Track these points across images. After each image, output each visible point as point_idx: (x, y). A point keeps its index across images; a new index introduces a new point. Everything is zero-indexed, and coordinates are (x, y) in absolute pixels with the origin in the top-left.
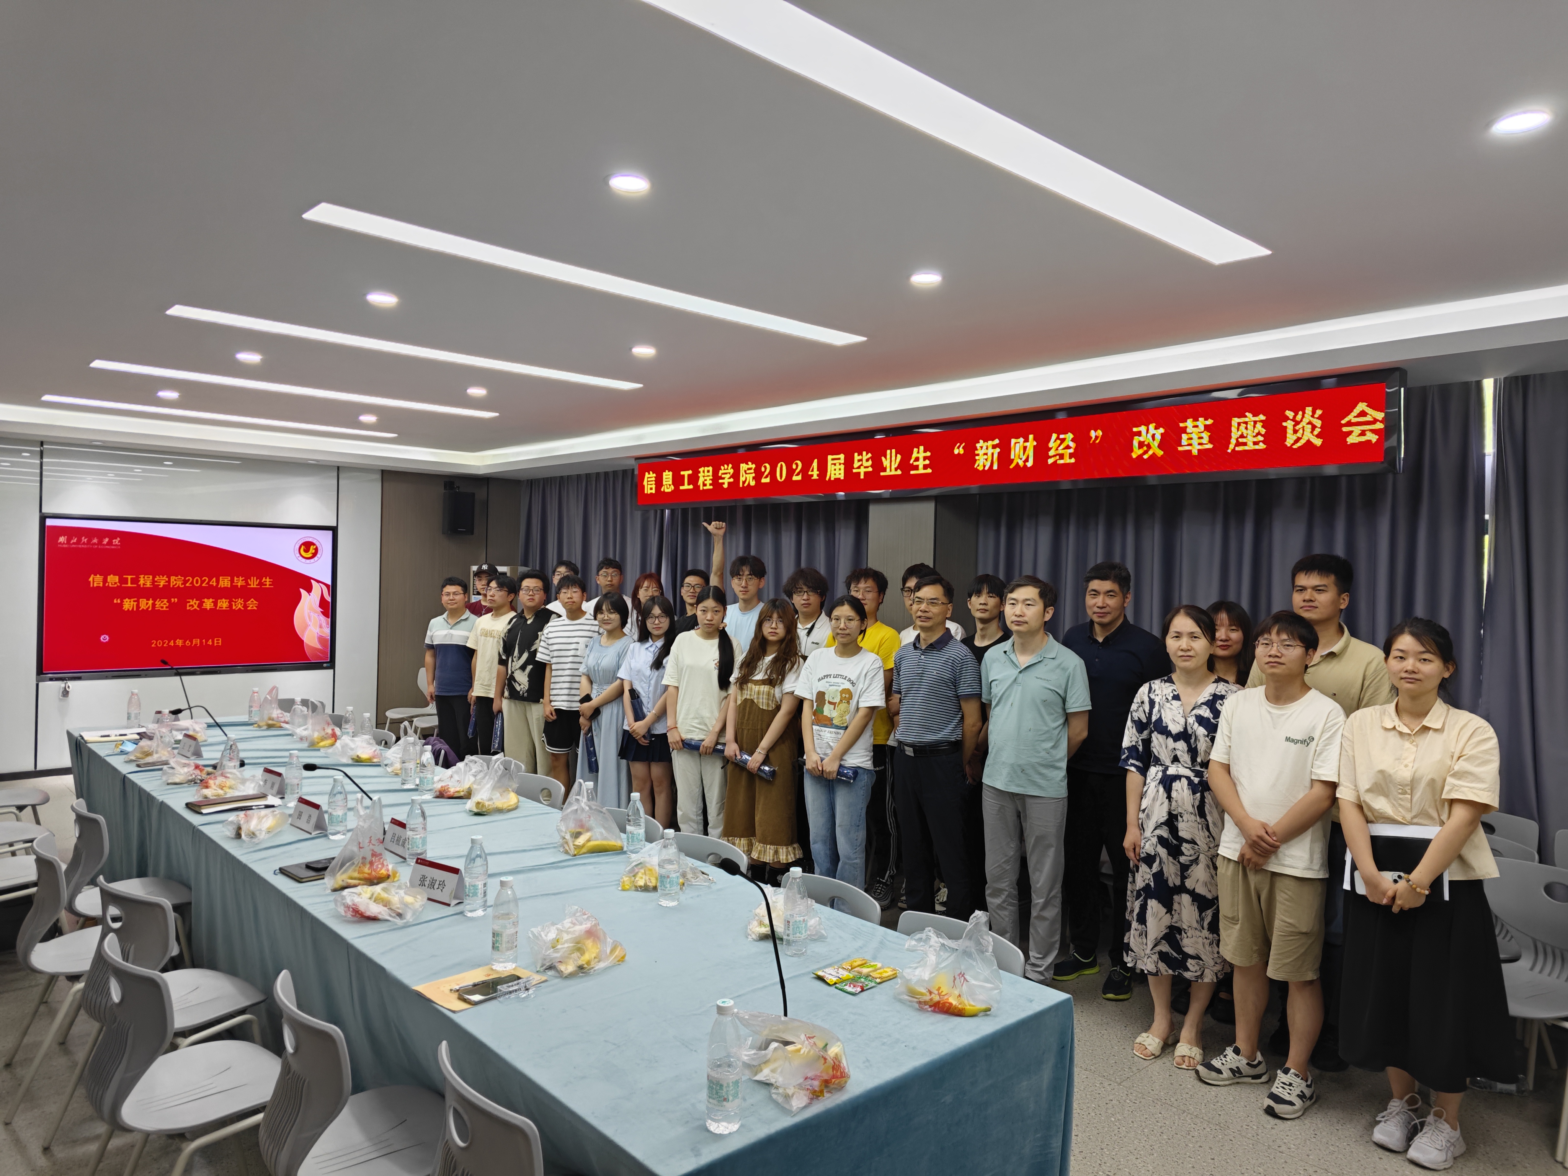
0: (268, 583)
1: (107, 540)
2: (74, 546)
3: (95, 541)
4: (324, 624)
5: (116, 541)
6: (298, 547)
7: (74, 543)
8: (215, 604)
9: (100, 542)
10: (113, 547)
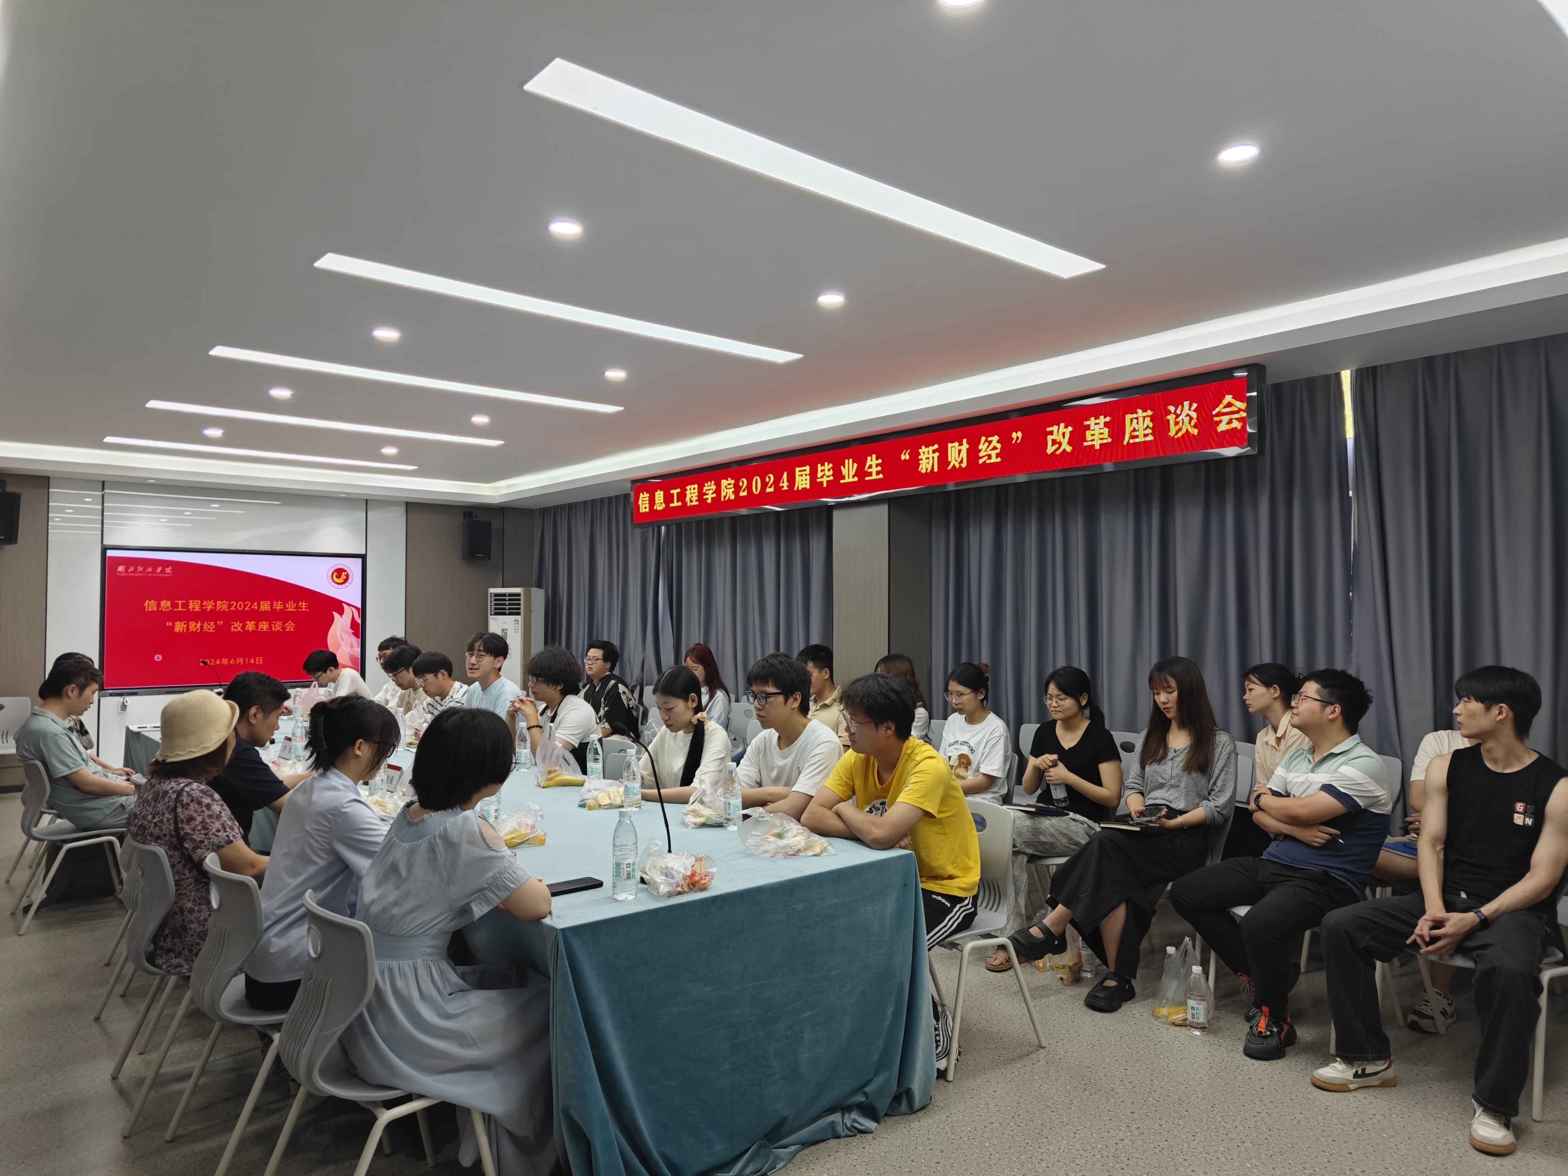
0: (304, 607)
1: (160, 569)
3: (150, 570)
4: (355, 644)
5: (168, 570)
6: (330, 573)
7: (131, 574)
8: (257, 626)
9: (154, 571)
10: (166, 575)
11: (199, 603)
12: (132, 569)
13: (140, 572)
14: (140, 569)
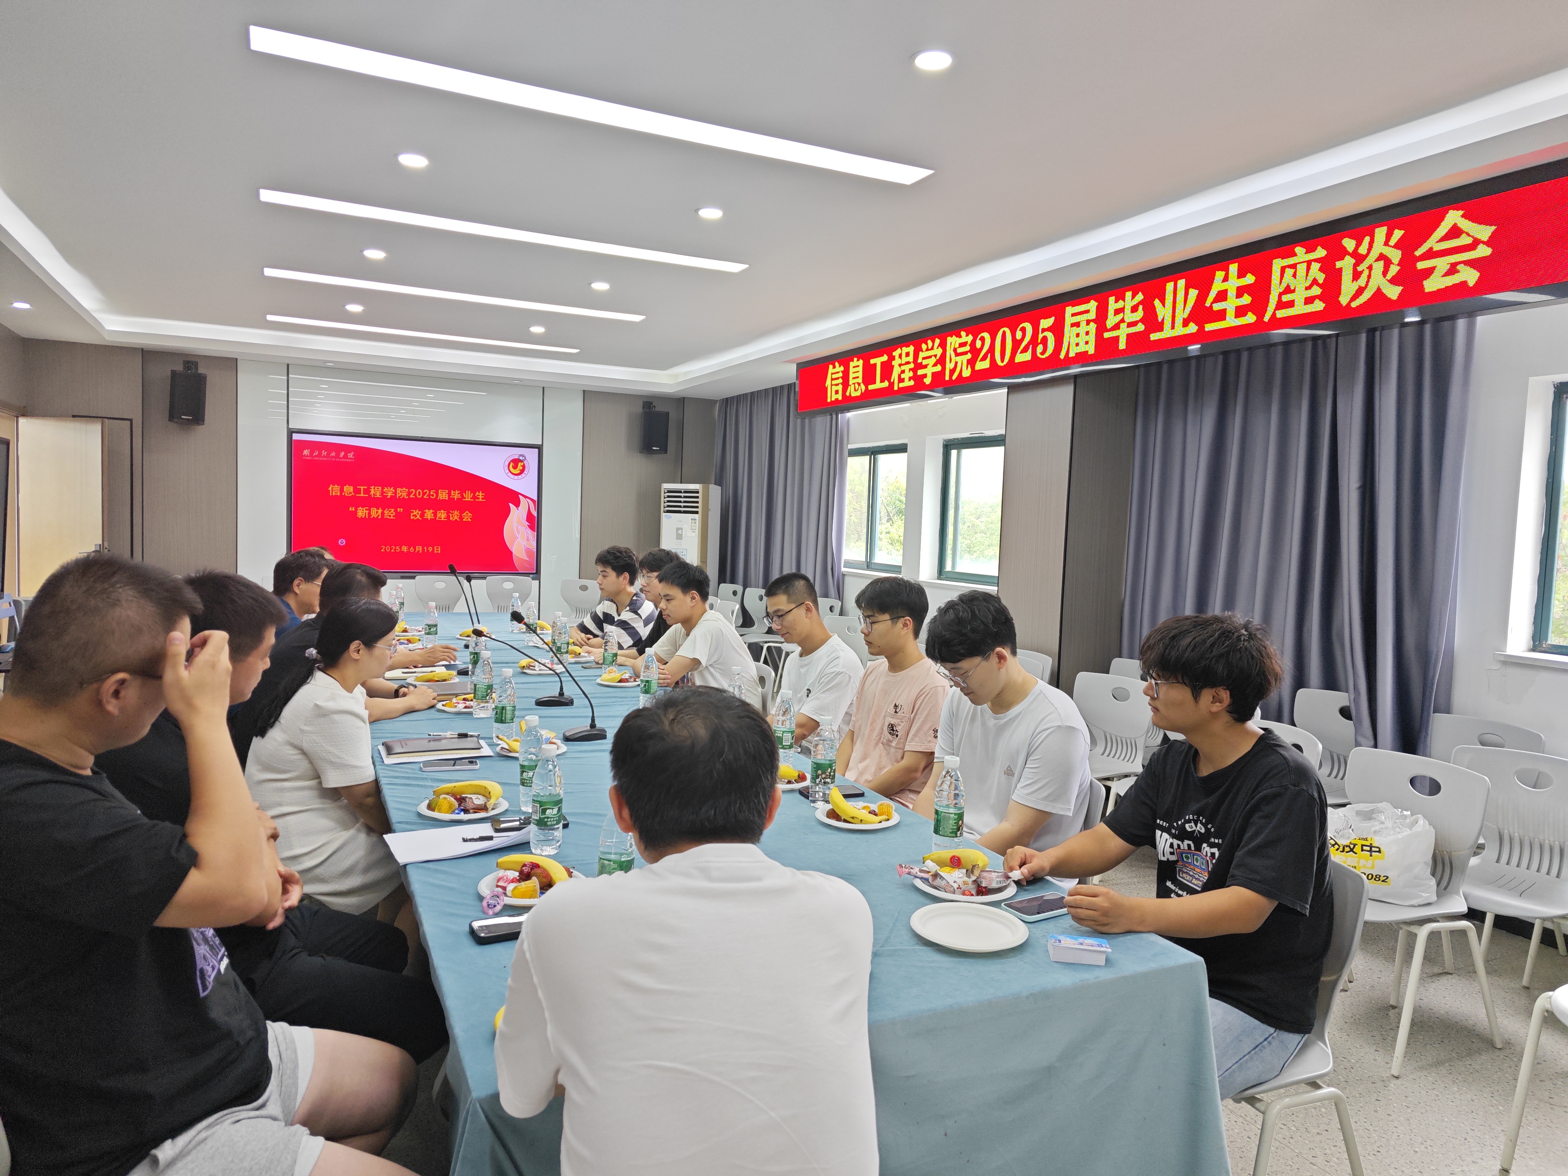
0: (480, 497)
1: (343, 453)
2: (315, 458)
3: (333, 454)
4: (531, 538)
5: (351, 455)
6: (507, 463)
7: (316, 456)
8: (435, 515)
9: (337, 456)
10: (348, 460)
11: (380, 489)
12: (316, 453)
13: (324, 457)
14: (324, 453)
